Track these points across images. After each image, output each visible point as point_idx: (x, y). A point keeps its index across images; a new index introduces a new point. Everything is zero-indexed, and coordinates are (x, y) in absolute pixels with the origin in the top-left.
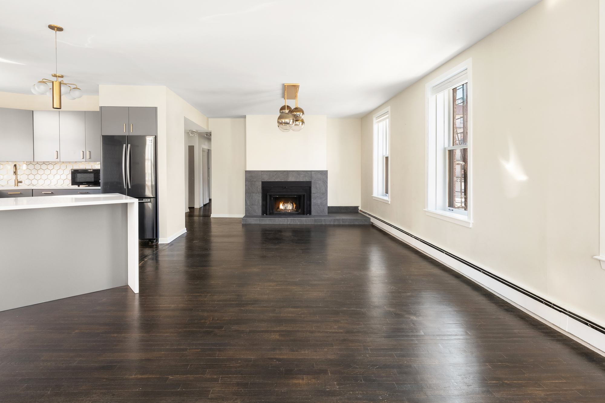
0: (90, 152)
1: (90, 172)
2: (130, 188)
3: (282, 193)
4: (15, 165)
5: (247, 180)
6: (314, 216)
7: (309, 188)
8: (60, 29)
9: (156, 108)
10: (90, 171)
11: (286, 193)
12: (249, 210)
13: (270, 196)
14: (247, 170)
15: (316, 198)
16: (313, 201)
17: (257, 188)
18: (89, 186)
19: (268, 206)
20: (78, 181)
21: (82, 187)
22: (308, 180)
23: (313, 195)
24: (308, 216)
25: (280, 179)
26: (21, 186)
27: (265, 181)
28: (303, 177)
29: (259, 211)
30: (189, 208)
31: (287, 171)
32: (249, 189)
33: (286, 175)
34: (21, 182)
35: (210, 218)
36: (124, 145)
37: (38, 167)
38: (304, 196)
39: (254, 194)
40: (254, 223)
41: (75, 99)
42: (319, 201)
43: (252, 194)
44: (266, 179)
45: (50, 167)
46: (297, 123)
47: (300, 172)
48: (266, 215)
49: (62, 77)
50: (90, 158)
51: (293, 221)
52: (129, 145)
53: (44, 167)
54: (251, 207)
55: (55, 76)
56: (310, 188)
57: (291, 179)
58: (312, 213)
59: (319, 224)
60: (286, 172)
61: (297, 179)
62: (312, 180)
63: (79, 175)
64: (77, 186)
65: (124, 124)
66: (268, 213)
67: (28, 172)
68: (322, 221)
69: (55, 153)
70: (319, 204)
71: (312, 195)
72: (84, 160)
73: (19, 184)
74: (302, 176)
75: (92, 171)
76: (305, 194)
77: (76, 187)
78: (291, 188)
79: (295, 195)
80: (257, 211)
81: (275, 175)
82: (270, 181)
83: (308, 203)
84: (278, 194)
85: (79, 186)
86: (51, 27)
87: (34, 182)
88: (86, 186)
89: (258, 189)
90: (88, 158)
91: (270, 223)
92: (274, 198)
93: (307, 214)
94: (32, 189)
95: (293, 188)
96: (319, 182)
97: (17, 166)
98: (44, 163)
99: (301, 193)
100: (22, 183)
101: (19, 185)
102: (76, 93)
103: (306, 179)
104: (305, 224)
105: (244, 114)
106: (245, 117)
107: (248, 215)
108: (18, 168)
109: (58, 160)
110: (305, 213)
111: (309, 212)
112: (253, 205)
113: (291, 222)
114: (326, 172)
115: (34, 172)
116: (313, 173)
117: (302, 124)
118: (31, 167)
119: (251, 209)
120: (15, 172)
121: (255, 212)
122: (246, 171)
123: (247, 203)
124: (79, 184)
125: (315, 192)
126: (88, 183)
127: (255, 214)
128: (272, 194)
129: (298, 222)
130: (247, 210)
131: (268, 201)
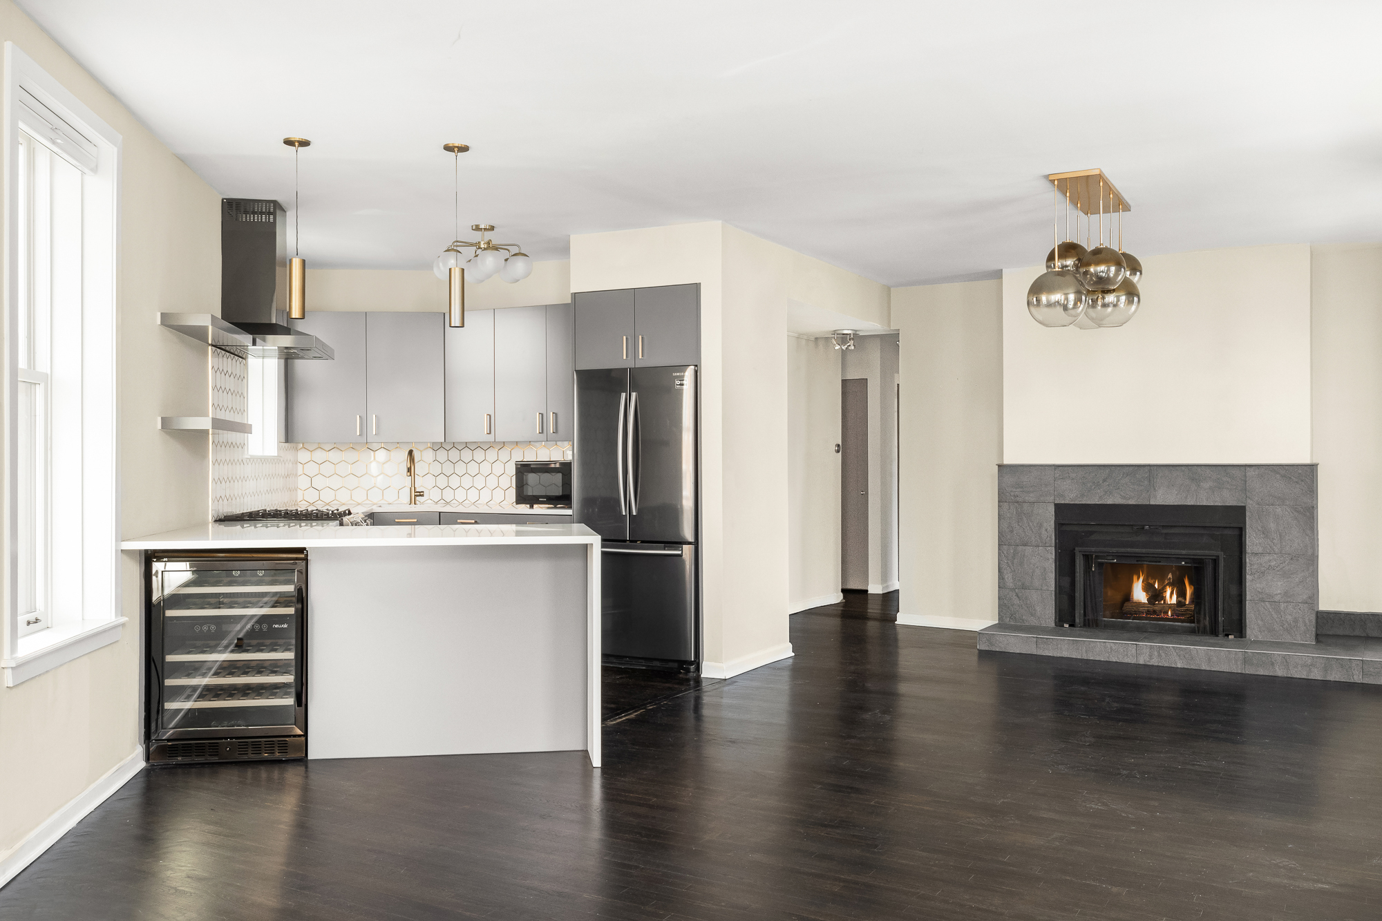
0: (556, 414)
1: (555, 470)
2: (634, 514)
3: (1129, 550)
4: (411, 452)
5: (1003, 497)
6: (1257, 643)
7: (1236, 532)
8: (464, 149)
9: (697, 287)
10: (553, 466)
11: (1144, 551)
12: (1012, 605)
13: (1087, 558)
14: (1008, 460)
15: (1263, 573)
16: (1253, 585)
17: (1040, 526)
18: (555, 507)
19: (1077, 595)
20: (530, 494)
21: (539, 509)
22: (1231, 502)
23: (1254, 559)
24: (1232, 640)
25: (1124, 498)
26: (423, 503)
27: (1067, 502)
28: (1210, 488)
29: (1045, 609)
30: (843, 591)
31: (1149, 466)
32: (1012, 531)
33: (1146, 482)
34: (421, 494)
35: (895, 626)
36: (623, 395)
37: (454, 454)
38: (1215, 562)
39: (1029, 550)
40: (1018, 652)
41: (518, 281)
42: (1277, 587)
43: (1020, 548)
44: (1072, 495)
45: (479, 455)
46: (1110, 298)
47: (1199, 469)
48: (1070, 626)
49: (492, 228)
50: (556, 432)
51: (1159, 655)
52: (634, 395)
53: (467, 454)
54: (1017, 595)
55: (477, 228)
56: (1241, 531)
57: (1165, 496)
58: (1248, 632)
59: (1261, 672)
60: (1146, 469)
61: (1186, 498)
62: (1249, 501)
63: (532, 478)
64: (528, 506)
65: (625, 337)
66: (1077, 620)
67: (437, 469)
68: (1273, 664)
69: (486, 418)
70: (1277, 598)
71: (1250, 561)
72: (543, 436)
73: (417, 498)
74: (1206, 485)
75: (558, 465)
76: (1222, 555)
77: (524, 509)
78: (1165, 531)
79: (1183, 559)
80: (1038, 609)
81: (1104, 481)
82: (1084, 502)
83: (1234, 590)
84: (1114, 550)
85: (532, 507)
86: (448, 148)
87: (448, 495)
88: (549, 508)
89: (1043, 532)
90: (552, 432)
91: (1075, 655)
92: (1100, 565)
93: (1227, 635)
94: (440, 513)
95: (1172, 531)
96: (1279, 510)
97: (416, 454)
98: (466, 445)
99: (1207, 552)
100: (423, 496)
101: (417, 502)
102: (519, 265)
103: (1226, 498)
104: (1203, 668)
105: (996, 267)
106: (998, 275)
107: (1009, 619)
108: (416, 460)
109: (491, 438)
110: (1221, 629)
111: (1238, 628)
112: (1024, 587)
113: (1151, 656)
114: (1309, 471)
115: (448, 468)
116: (1250, 473)
117: (1130, 302)
118: (442, 455)
119: (1016, 601)
120: (409, 470)
121: (1032, 615)
122: (1001, 467)
123: (1003, 579)
124: (532, 500)
125: (1261, 550)
126: (553, 500)
127: (1033, 621)
128: (1093, 549)
129: (1177, 658)
130: (1004, 605)
131: (1077, 575)
